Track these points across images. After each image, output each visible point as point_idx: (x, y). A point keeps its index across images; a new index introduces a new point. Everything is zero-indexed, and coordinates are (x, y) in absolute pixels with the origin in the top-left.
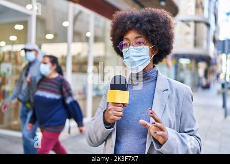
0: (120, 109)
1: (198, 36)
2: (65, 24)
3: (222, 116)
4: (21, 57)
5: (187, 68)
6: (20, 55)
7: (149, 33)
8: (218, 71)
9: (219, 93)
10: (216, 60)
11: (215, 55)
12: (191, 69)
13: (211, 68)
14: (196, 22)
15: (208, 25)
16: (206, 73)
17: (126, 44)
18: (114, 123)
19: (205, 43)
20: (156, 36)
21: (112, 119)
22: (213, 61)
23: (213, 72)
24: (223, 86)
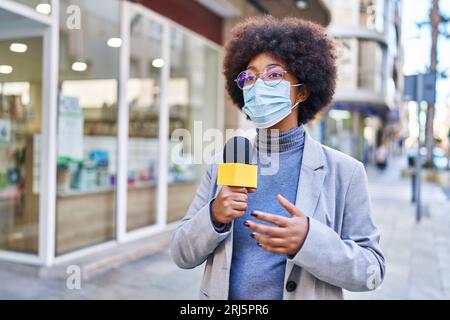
0: (243, 197)
1: (364, 67)
2: (114, 42)
3: (413, 219)
4: (24, 106)
5: (345, 127)
6: (21, 103)
7: (293, 57)
8: (402, 133)
9: (403, 175)
10: (397, 112)
11: (396, 102)
12: (351, 129)
13: (389, 127)
14: (361, 40)
15: (384, 46)
16: (380, 138)
17: (251, 78)
18: (230, 223)
19: (377, 80)
20: (305, 63)
21: (229, 216)
22: (392, 115)
23: (392, 134)
24: (412, 161)
